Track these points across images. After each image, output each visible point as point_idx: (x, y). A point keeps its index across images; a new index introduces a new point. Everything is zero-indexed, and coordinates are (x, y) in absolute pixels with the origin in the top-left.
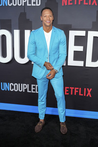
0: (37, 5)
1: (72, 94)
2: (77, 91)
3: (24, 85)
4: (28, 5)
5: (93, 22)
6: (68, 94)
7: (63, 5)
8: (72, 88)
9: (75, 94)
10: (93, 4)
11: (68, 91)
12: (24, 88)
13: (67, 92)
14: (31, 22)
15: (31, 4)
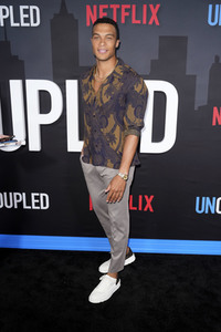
5: (152, 61)
7: (88, 25)
10: (151, 23)
15: (19, 22)
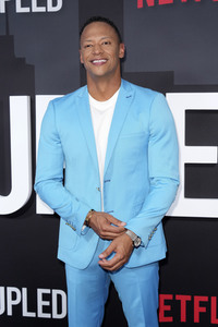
0: (51, 9)
1: (183, 319)
2: (204, 310)
3: (10, 290)
4: (19, 9)
6: (170, 319)
7: (140, 5)
8: (183, 299)
9: (196, 319)
11: (168, 308)
12: (11, 303)
13: (167, 314)
14: (32, 67)
15: (30, 6)
